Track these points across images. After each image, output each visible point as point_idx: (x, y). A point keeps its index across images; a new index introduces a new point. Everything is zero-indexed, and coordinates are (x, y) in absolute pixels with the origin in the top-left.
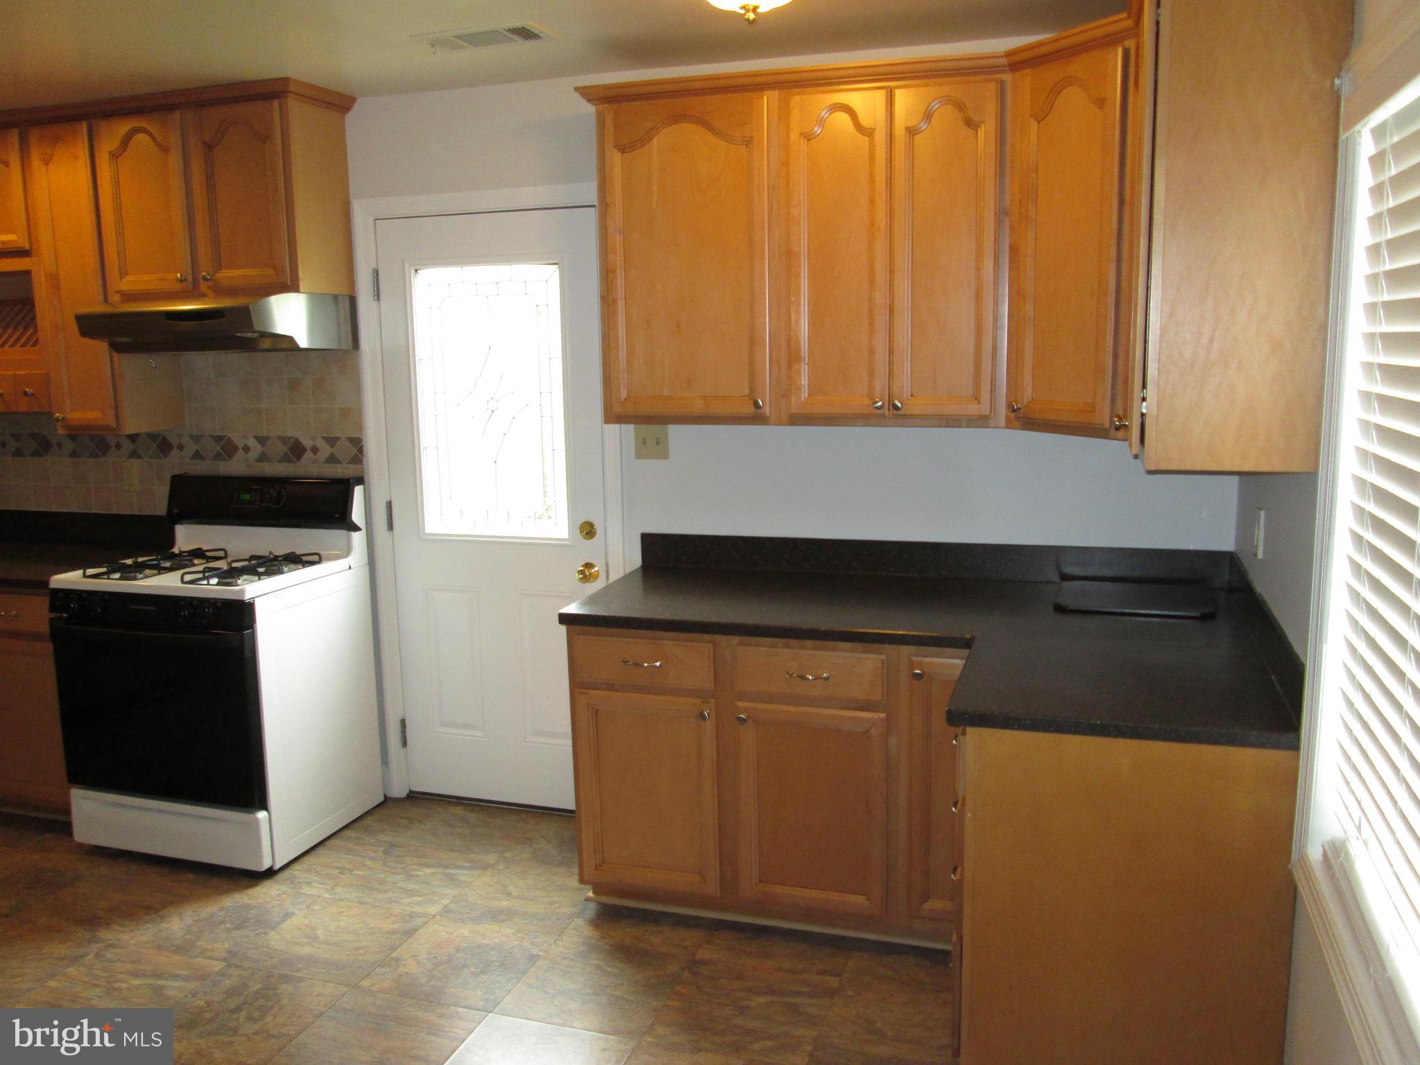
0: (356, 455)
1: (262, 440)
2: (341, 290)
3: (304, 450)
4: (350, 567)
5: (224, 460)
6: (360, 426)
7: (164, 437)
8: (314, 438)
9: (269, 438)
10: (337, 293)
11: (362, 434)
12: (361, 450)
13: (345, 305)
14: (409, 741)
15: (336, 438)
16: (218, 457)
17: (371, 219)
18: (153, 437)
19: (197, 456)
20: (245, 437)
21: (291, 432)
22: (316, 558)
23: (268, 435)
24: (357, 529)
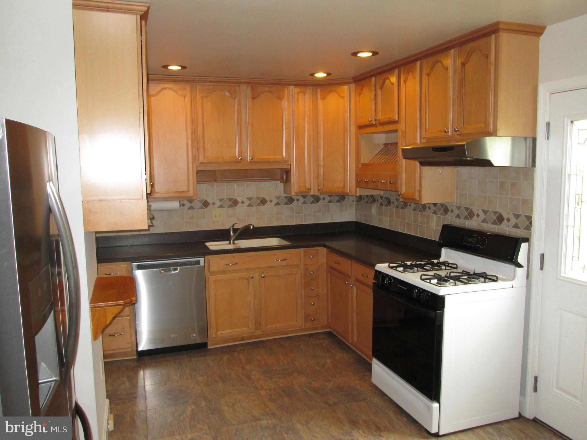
0: (528, 225)
1: (485, 212)
2: (530, 134)
3: (503, 219)
4: (513, 287)
5: (468, 219)
6: (531, 209)
7: (446, 206)
8: (509, 214)
9: (488, 211)
10: (526, 136)
11: (532, 214)
12: (531, 223)
13: (529, 142)
14: (538, 389)
15: (519, 215)
16: (466, 218)
17: (548, 94)
18: (442, 205)
19: (458, 216)
20: (478, 210)
21: (499, 210)
22: (495, 278)
23: (488, 210)
24: (520, 266)
